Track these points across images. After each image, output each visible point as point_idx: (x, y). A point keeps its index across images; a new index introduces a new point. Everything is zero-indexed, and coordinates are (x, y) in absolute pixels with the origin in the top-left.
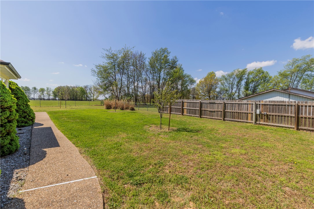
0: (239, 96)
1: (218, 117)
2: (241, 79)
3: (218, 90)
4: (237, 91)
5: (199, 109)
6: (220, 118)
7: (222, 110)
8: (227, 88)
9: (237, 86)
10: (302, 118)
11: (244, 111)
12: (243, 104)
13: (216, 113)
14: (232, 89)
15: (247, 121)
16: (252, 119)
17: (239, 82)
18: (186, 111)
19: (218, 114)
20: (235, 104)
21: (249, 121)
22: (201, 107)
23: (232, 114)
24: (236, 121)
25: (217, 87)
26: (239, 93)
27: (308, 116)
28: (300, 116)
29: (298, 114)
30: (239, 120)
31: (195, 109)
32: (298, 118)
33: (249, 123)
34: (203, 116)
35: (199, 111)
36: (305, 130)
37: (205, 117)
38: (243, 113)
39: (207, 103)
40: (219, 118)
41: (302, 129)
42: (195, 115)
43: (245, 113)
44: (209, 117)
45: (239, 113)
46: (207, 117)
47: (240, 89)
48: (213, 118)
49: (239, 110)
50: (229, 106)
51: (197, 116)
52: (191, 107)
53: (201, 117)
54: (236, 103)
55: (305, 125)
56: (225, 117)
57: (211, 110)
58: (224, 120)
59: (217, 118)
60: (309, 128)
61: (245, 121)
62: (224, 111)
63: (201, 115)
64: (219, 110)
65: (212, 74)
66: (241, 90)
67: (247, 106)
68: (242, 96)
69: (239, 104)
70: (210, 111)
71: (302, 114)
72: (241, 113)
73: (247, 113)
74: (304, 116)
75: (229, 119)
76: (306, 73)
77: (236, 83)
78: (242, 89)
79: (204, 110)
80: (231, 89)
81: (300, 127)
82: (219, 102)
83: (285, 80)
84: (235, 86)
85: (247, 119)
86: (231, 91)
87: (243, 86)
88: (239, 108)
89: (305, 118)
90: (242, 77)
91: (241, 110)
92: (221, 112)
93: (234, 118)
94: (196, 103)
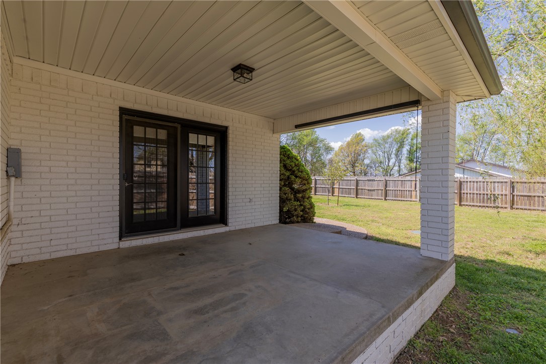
0: (399, 171)
1: (378, 196)
2: (401, 145)
3: (367, 161)
4: (397, 164)
5: (354, 188)
6: (381, 198)
7: (383, 188)
8: (381, 158)
9: (397, 155)
10: (464, 193)
11: (408, 189)
12: (407, 181)
13: (375, 192)
14: (389, 161)
15: (411, 200)
16: (416, 197)
17: (399, 150)
18: (337, 191)
19: (378, 193)
20: (398, 181)
21: (413, 200)
22: (357, 185)
23: (395, 192)
24: (399, 200)
25: (366, 156)
26: (399, 166)
27: (469, 192)
28: (462, 192)
29: (460, 190)
30: (403, 199)
31: (350, 187)
32: (460, 193)
33: (413, 201)
34: (360, 196)
35: (355, 190)
36: (467, 205)
37: (362, 197)
38: (406, 191)
39: (365, 180)
40: (379, 198)
41: (464, 205)
42: (350, 196)
43: (409, 191)
44: (367, 197)
45: (402, 191)
46: (365, 197)
47: (400, 160)
48: (373, 197)
49: (402, 188)
50: (391, 184)
51: (353, 196)
52: (344, 186)
53: (357, 198)
54: (399, 179)
55: (467, 201)
56: (386, 196)
57: (370, 188)
58: (385, 200)
59: (377, 198)
60: (470, 204)
61: (410, 199)
62: (385, 189)
63: (357, 194)
64: (380, 188)
65: (359, 137)
66: (402, 161)
67: (411, 183)
68: (405, 171)
69: (402, 181)
70: (368, 190)
71: (464, 190)
72: (404, 191)
73: (411, 191)
74: (465, 192)
75: (391, 198)
76: (496, 137)
77: (394, 152)
78: (404, 162)
79: (361, 189)
80: (387, 160)
81: (462, 203)
82: (379, 179)
83: (466, 147)
84: (393, 156)
85: (411, 197)
86: (387, 163)
87: (406, 155)
88: (402, 186)
89: (467, 194)
90: (403, 142)
91: (404, 188)
92: (382, 190)
93: (397, 197)
94: (351, 180)
